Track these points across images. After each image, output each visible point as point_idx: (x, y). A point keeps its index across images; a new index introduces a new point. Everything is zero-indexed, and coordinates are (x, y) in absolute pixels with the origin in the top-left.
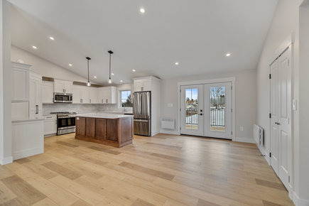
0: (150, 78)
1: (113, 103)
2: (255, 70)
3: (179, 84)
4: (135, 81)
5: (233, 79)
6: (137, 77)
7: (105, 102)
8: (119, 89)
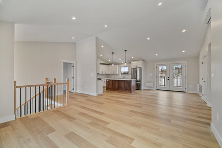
0: (141, 61)
1: (117, 73)
2: (198, 57)
3: (156, 64)
4: (132, 63)
5: (186, 62)
6: (133, 61)
7: (112, 73)
8: (120, 66)
